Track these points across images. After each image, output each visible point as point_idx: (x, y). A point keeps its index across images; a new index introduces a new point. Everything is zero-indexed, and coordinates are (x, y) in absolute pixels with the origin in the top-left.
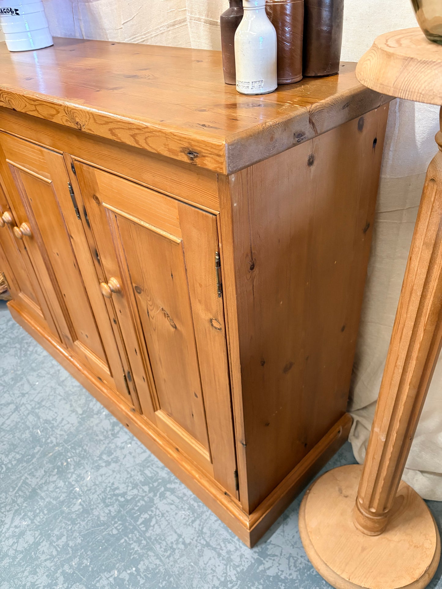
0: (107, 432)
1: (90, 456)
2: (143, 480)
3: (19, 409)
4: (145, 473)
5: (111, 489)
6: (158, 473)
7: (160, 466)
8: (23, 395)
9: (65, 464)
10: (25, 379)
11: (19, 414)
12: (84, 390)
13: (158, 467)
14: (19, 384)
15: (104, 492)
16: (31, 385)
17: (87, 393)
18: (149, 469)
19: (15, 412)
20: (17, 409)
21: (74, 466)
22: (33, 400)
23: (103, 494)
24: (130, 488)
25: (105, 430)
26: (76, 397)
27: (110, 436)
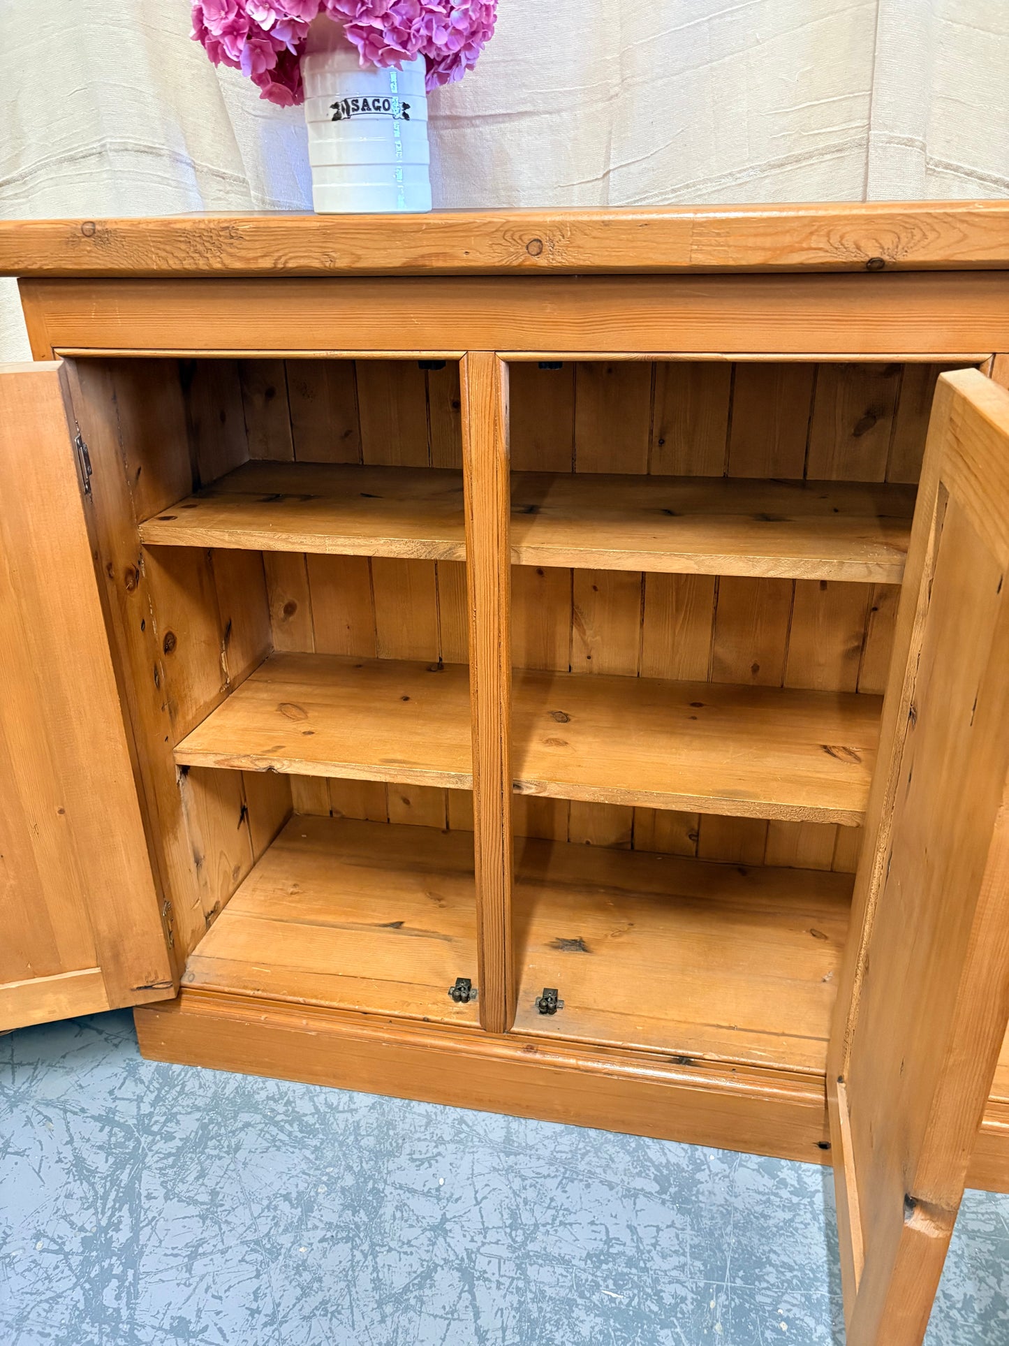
0: (776, 1195)
1: (812, 1270)
2: (993, 1248)
3: (477, 1274)
4: (973, 1231)
5: (959, 1310)
6: (997, 1214)
7: (978, 1197)
8: (440, 1229)
9: (784, 1326)
10: (389, 1189)
11: (494, 1285)
12: (592, 1133)
13: (981, 1202)
14: (388, 1210)
15: (954, 1326)
16: (427, 1194)
17: (610, 1136)
18: (968, 1216)
19: (472, 1286)
20: (468, 1276)
21: (812, 1315)
22: (485, 1231)
23: (959, 1333)
24: (992, 1281)
25: (768, 1194)
26: (590, 1157)
27: (795, 1200)
